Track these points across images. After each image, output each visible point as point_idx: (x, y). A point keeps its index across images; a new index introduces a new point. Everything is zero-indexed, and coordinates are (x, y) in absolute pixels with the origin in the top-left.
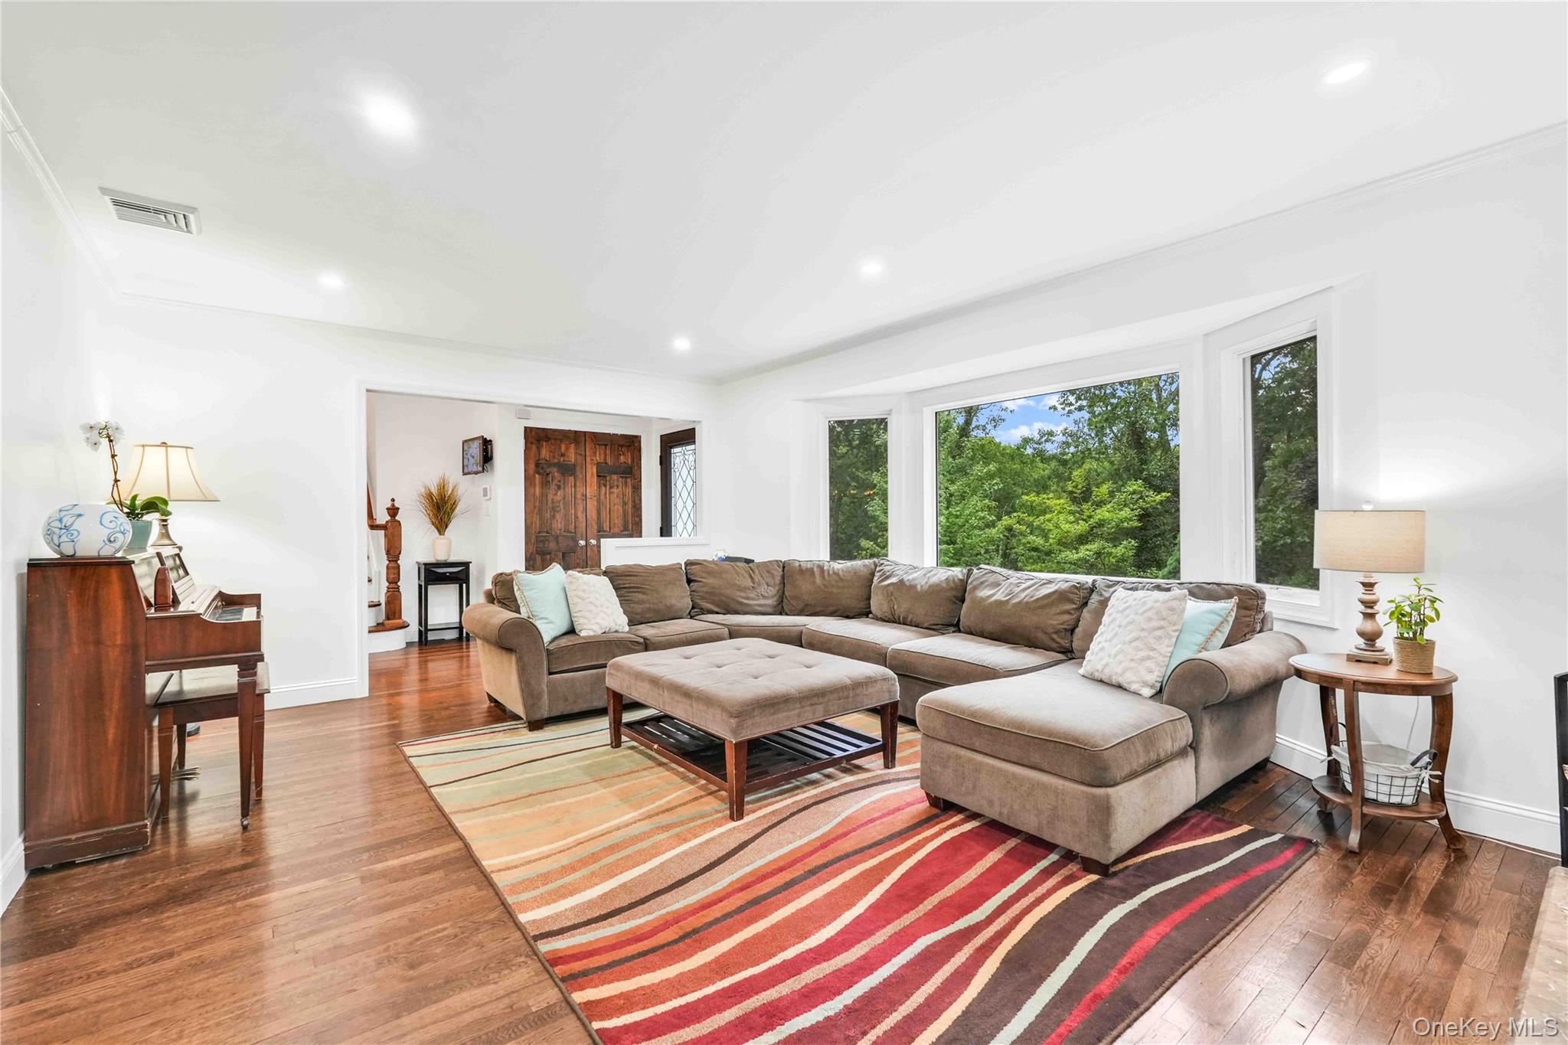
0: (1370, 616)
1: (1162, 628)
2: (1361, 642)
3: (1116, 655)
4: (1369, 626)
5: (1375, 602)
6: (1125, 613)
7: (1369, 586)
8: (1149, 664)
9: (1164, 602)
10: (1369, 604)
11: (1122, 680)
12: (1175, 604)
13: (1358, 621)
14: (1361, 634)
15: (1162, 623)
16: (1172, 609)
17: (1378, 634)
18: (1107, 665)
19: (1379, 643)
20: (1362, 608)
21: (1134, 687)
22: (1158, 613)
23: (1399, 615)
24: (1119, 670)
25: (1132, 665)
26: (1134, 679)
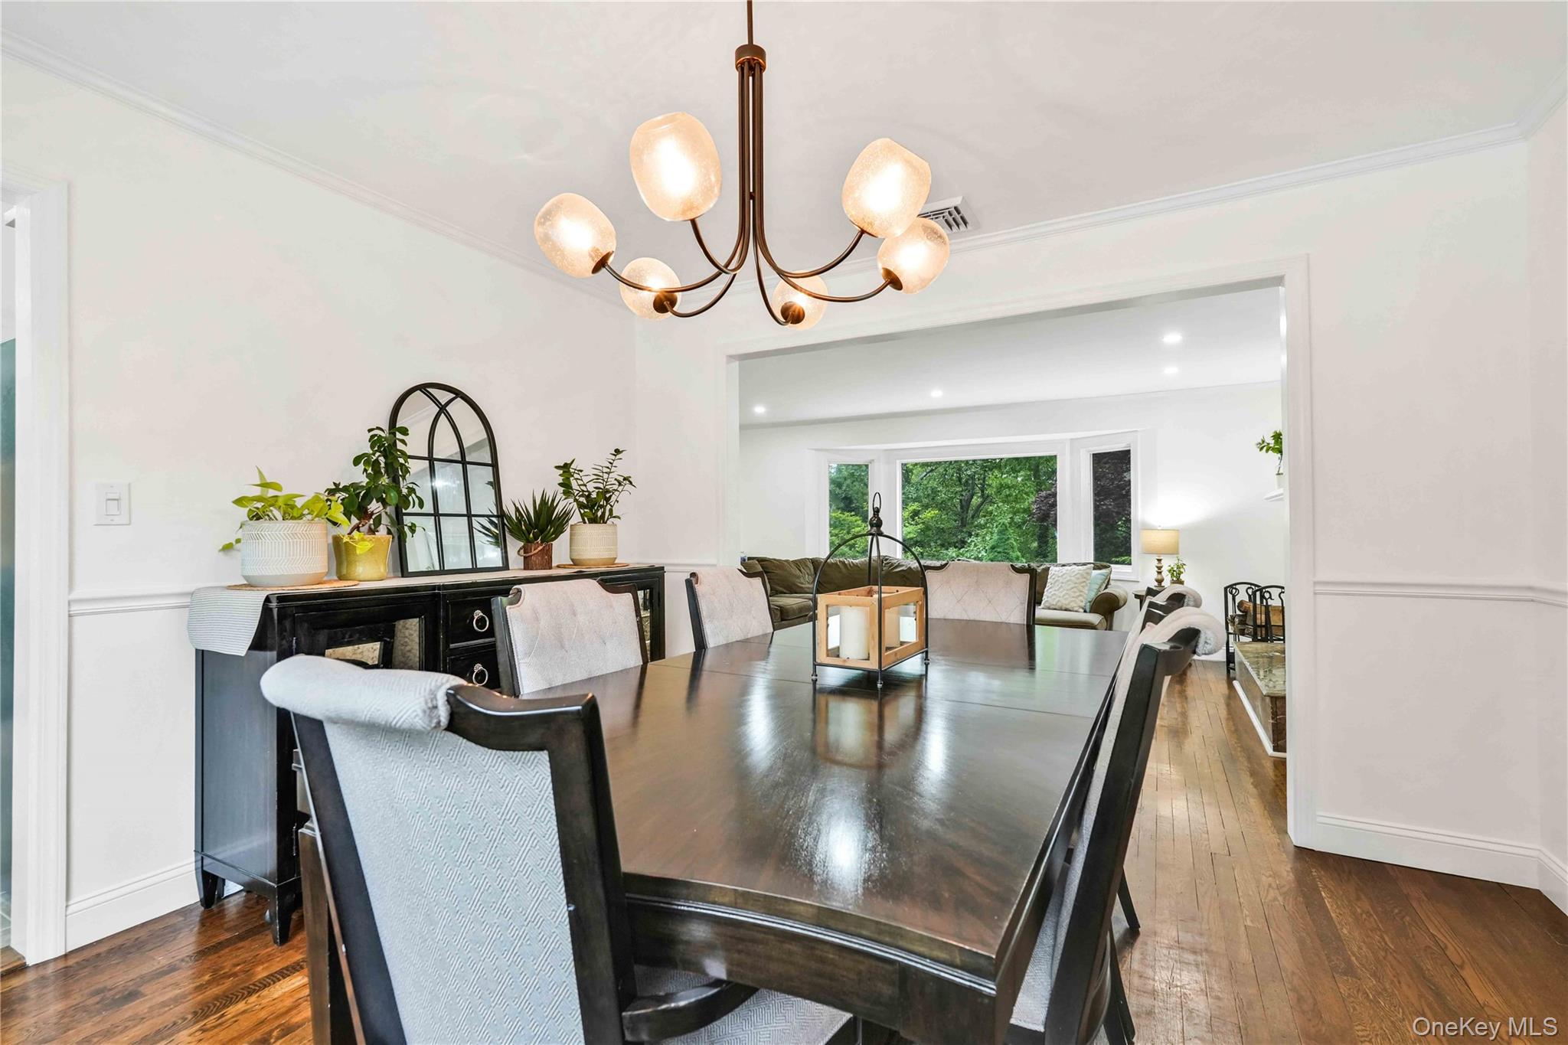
0: (1160, 573)
1: (1084, 582)
2: (1156, 584)
3: (1063, 596)
4: (1159, 577)
5: (1162, 567)
6: (1064, 577)
7: (1159, 560)
8: (1081, 598)
9: (1084, 570)
10: (1159, 568)
11: (1068, 607)
12: (1088, 571)
13: (1155, 575)
14: (1157, 581)
15: (1084, 580)
16: (1087, 573)
17: (1162, 580)
18: (1059, 601)
19: (1163, 584)
20: (1156, 569)
21: (1076, 609)
22: (1082, 575)
23: (1171, 571)
24: (1067, 602)
25: (1074, 599)
26: (1075, 605)
